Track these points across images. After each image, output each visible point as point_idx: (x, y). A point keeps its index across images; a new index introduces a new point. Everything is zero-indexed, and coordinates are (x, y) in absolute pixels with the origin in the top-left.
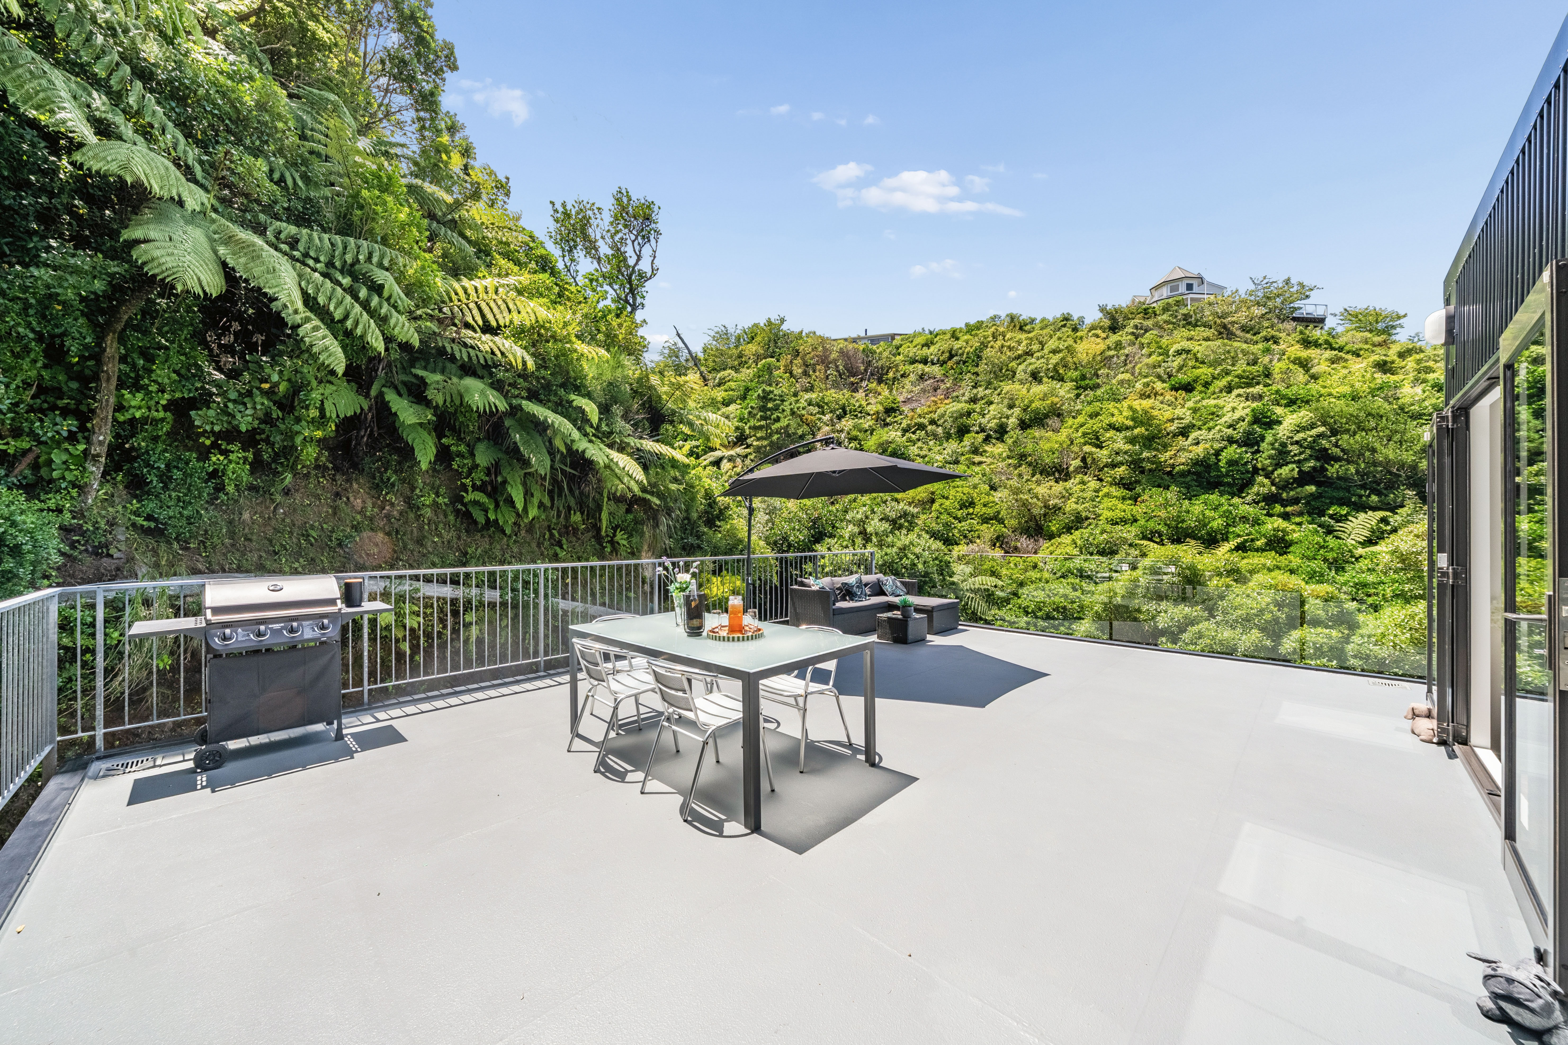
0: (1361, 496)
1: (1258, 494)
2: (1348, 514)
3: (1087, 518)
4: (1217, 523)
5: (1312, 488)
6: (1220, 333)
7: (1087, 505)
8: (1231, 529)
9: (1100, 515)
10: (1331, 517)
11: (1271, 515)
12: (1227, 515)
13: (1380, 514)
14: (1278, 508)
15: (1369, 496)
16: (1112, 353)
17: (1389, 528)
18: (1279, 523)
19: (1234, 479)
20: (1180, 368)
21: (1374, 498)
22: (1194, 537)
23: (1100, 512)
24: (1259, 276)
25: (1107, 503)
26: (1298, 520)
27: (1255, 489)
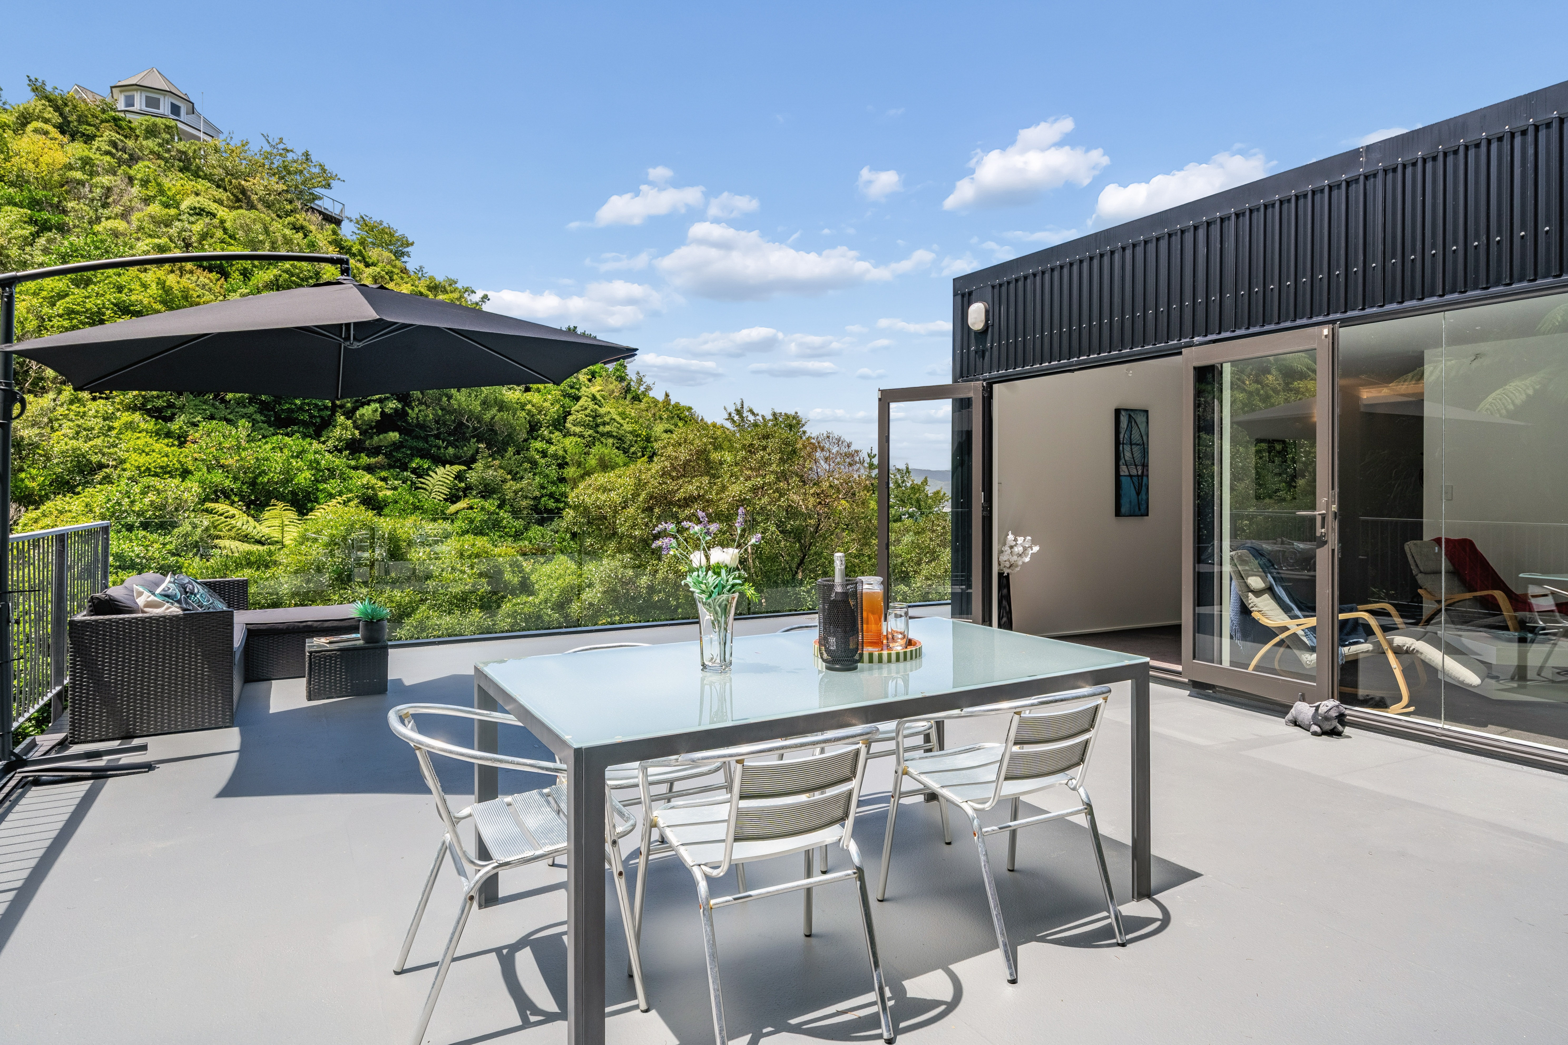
0: (439, 448)
1: (340, 440)
2: (429, 468)
3: (101, 466)
4: (304, 477)
5: (394, 436)
6: (238, 200)
7: (98, 442)
8: (321, 486)
9: (123, 462)
10: (414, 471)
11: (356, 468)
12: (314, 465)
13: (457, 468)
14: (365, 460)
15: (446, 448)
16: (78, 175)
17: (463, 485)
18: (367, 478)
19: (312, 416)
20: (204, 236)
21: (451, 450)
22: (281, 498)
23: (123, 455)
24: (274, 138)
25: (131, 440)
26: (383, 474)
27: (337, 432)
